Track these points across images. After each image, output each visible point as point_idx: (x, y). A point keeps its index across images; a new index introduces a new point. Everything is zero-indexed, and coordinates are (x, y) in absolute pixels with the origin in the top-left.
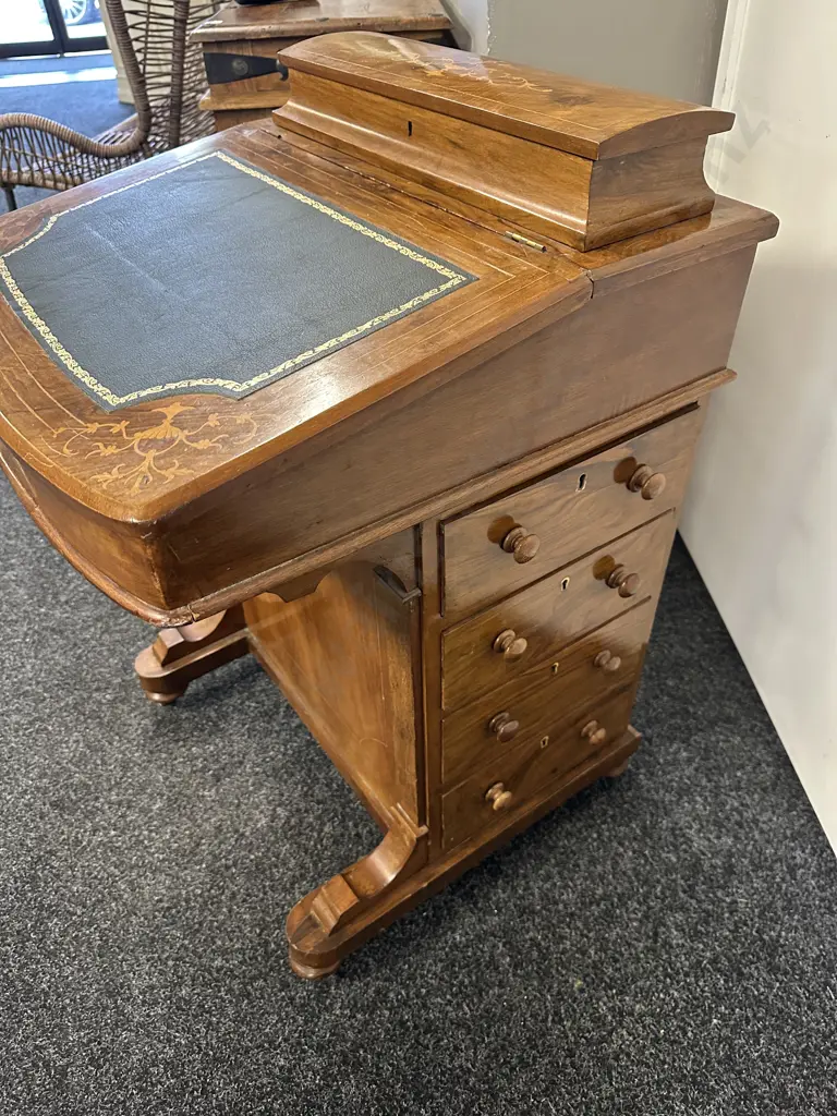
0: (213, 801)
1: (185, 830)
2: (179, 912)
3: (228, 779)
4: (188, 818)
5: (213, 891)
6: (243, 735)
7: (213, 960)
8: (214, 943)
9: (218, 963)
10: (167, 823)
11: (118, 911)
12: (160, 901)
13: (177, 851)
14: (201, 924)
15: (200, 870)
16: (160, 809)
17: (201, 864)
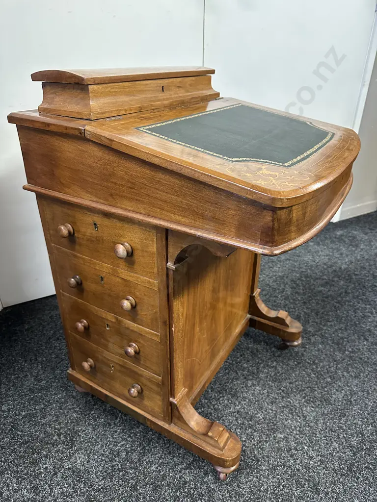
0: (262, 412)
1: (282, 416)
2: (310, 398)
3: (249, 413)
4: (276, 418)
5: (295, 391)
6: (223, 420)
7: (314, 377)
8: (309, 380)
9: (313, 375)
10: (285, 426)
11: (328, 420)
12: (312, 407)
13: (292, 414)
14: (307, 388)
15: (292, 400)
16: (281, 433)
17: (289, 401)
